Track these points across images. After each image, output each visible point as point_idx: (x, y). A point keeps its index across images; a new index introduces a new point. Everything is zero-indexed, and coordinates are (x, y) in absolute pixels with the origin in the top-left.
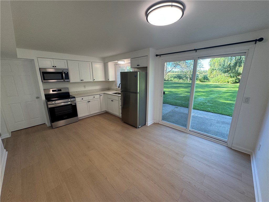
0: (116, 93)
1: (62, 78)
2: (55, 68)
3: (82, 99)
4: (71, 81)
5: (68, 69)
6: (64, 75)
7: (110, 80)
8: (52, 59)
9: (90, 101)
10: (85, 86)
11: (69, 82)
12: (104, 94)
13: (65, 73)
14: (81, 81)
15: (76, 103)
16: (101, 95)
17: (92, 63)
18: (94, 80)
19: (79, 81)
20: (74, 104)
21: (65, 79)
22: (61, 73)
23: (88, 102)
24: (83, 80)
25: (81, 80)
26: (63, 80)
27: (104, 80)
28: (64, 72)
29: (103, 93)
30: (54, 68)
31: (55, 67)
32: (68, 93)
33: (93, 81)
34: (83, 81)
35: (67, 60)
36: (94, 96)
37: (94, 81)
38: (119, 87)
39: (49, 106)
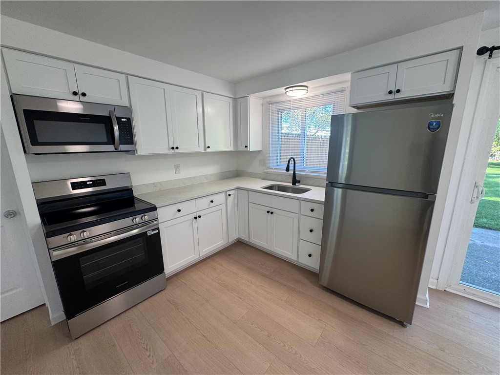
0: (270, 188)
1: (111, 140)
2: (83, 99)
3: (179, 211)
4: (140, 151)
5: (129, 109)
6: (116, 128)
7: (252, 148)
8: (71, 65)
9: (200, 217)
10: (177, 168)
11: (133, 152)
12: (238, 189)
13: (119, 119)
14: (172, 151)
15: (158, 229)
16: (230, 195)
17: (202, 94)
18: (209, 147)
19: (165, 150)
20: (153, 230)
21: (121, 143)
22: (106, 121)
23: (196, 218)
24: (177, 148)
25: (173, 148)
26: (111, 148)
27: (231, 149)
28: (117, 118)
29: (234, 187)
30: (76, 98)
31: (84, 94)
32: (129, 190)
33: (205, 150)
34: (176, 151)
35: (127, 75)
36: (211, 198)
37: (208, 150)
38: (288, 170)
39: (55, 253)
